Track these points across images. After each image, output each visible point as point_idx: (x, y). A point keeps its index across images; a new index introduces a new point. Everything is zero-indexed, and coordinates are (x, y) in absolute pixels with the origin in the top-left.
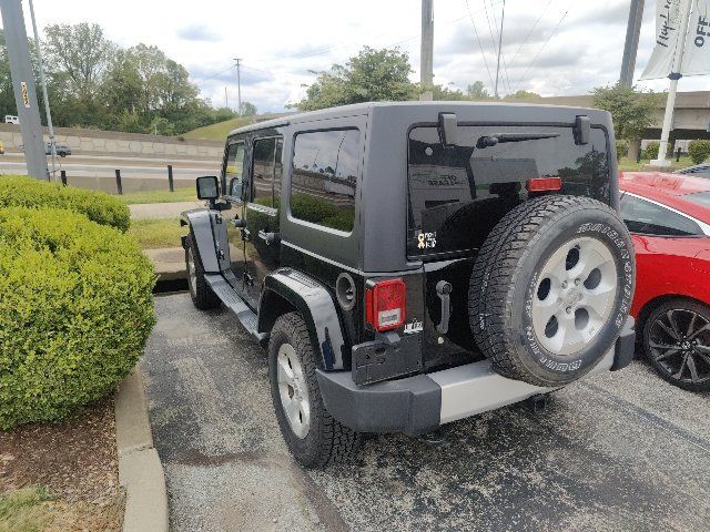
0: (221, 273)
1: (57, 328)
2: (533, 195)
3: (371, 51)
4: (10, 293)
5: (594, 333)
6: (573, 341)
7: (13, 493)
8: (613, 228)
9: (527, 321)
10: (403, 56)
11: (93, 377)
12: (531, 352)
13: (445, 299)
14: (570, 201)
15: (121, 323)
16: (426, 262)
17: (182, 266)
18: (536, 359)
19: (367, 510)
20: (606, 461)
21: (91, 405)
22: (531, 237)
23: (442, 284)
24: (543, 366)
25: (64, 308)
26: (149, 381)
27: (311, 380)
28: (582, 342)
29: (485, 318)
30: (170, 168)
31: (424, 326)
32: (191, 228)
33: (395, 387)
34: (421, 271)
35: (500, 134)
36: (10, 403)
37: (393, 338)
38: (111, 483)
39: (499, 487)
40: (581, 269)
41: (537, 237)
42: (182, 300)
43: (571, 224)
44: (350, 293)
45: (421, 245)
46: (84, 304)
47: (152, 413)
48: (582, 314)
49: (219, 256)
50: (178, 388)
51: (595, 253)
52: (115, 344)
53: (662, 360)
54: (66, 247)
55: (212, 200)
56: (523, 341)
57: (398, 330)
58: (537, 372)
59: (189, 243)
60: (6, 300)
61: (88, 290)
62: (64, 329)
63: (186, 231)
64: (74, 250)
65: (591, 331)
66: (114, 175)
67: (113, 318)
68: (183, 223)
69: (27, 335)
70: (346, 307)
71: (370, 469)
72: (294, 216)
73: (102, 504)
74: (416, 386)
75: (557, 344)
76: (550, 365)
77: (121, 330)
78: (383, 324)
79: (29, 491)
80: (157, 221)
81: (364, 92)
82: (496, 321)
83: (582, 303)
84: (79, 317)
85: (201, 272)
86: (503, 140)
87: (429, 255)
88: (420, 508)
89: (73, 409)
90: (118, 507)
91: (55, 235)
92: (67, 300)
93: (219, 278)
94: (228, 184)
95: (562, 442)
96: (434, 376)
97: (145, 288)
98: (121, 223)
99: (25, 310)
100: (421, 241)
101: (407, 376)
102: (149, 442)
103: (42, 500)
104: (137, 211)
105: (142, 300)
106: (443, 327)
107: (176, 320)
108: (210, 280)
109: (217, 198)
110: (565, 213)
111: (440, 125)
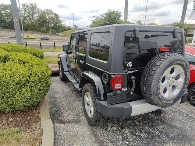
0: (68, 71)
1: (25, 85)
2: (161, 52)
3: (111, 11)
4: (12, 75)
5: (177, 93)
6: (171, 95)
7: (13, 129)
8: (184, 63)
9: (158, 89)
10: (120, 12)
11: (35, 99)
12: (159, 98)
13: (134, 82)
14: (172, 54)
15: (42, 84)
16: (128, 71)
17: (58, 69)
18: (160, 99)
19: (109, 139)
20: (177, 128)
21: (34, 106)
22: (161, 65)
23: (133, 77)
24: (162, 102)
25: (27, 80)
26: (49, 100)
27: (94, 102)
28: (174, 95)
29: (145, 87)
30: (54, 42)
31: (127, 89)
32: (61, 59)
33: (119, 106)
34: (127, 73)
35: (151, 34)
36: (12, 105)
37: (119, 92)
38: (39, 127)
39: (146, 134)
40: (174, 74)
41: (162, 64)
42: (57, 78)
43: (172, 61)
44: (106, 79)
45: (128, 66)
47: (50, 109)
48: (174, 87)
49: (68, 67)
50: (57, 102)
51: (179, 70)
52: (41, 90)
53: (193, 100)
54: (28, 63)
55: (67, 51)
56: (157, 94)
57: (120, 90)
58: (160, 103)
59: (60, 63)
60: (11, 77)
61: (33, 75)
62: (27, 86)
63: (59, 60)
64: (30, 64)
65: (176, 92)
66: (40, 44)
67: (40, 83)
68: (58, 57)
69: (17, 87)
70: (105, 83)
71: (110, 127)
72: (91, 56)
73: (36, 133)
74: (125, 106)
75: (166, 95)
77: (42, 86)
78: (116, 88)
79: (17, 129)
80: (51, 57)
81: (108, 22)
82: (149, 89)
83: (174, 84)
84: (31, 82)
85: (63, 71)
86: (152, 36)
87: (130, 69)
88: (124, 139)
89: (29, 107)
90: (41, 134)
91: (25, 60)
92: (28, 78)
93: (68, 73)
94: (71, 47)
95: (164, 123)
96: (130, 103)
97: (49, 75)
98: (42, 57)
99: (17, 80)
100: (128, 65)
101: (122, 103)
102: (49, 117)
103: (20, 131)
104: (46, 54)
105: (48, 78)
106: (133, 89)
107: (56, 84)
108: (66, 73)
109: (68, 51)
110: (171, 58)
111: (134, 31)
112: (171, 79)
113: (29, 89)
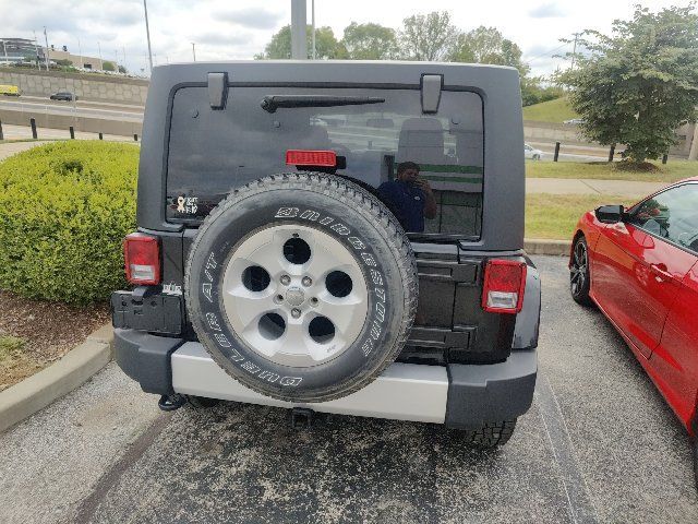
5: (333, 352)
8: (337, 220)
34: (180, 235)
43: (263, 204)
45: (181, 208)
46: (73, 223)
62: (56, 240)
76: (249, 367)
78: (137, 278)
83: (319, 310)
87: (190, 221)
100: (181, 204)
110: (260, 190)
112: (296, 283)
113: (58, 249)
